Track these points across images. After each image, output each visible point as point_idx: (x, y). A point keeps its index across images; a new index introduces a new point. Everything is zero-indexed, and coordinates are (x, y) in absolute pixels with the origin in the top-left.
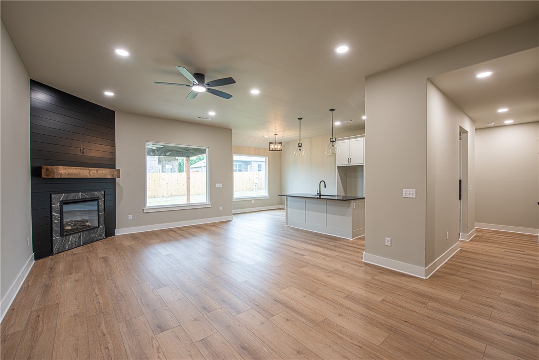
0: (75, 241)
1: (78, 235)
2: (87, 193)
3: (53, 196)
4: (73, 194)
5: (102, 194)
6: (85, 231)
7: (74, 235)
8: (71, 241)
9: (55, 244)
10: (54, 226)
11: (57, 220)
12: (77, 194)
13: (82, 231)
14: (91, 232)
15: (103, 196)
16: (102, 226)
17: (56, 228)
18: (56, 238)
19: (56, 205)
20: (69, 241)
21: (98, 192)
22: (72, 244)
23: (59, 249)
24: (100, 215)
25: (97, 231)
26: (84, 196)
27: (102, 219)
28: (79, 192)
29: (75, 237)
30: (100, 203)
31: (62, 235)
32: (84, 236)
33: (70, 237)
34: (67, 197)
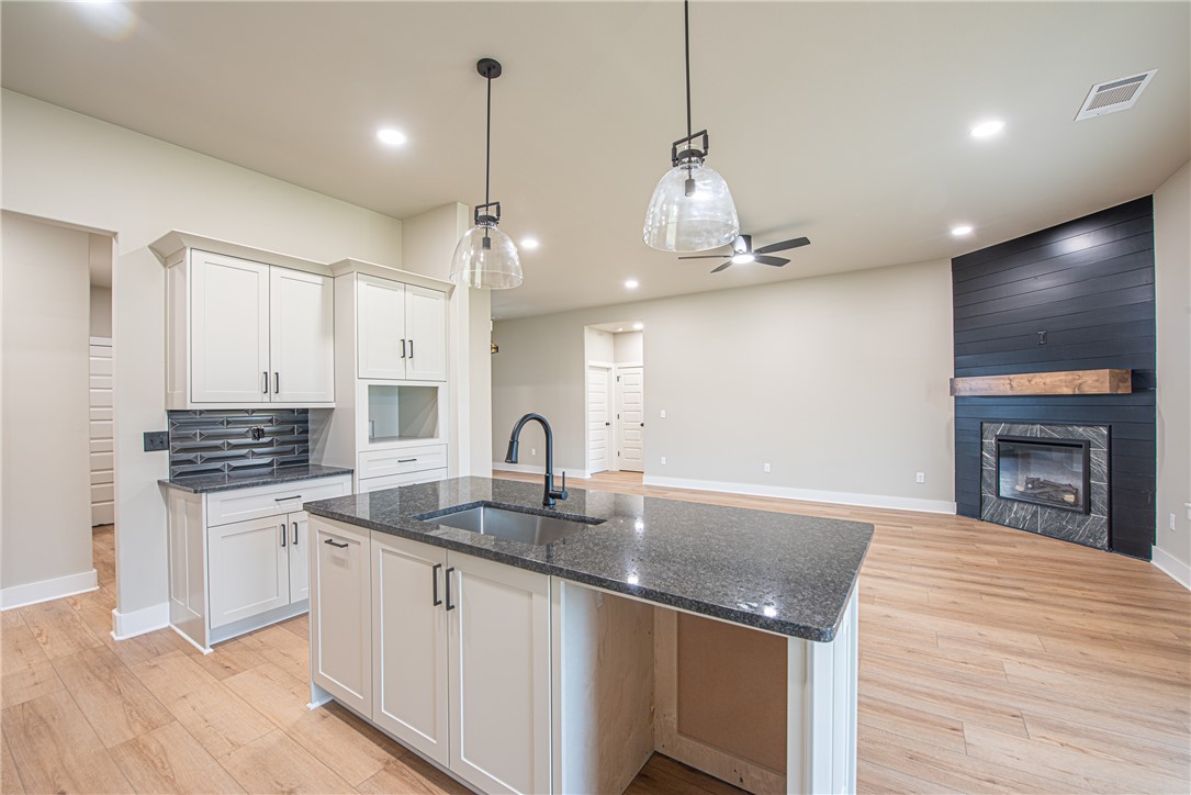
0: (1024, 518)
1: (1032, 508)
2: (1054, 427)
3: (985, 425)
4: (1021, 426)
5: (1100, 435)
6: (1048, 507)
7: (1021, 505)
8: (1016, 513)
9: (987, 505)
10: (985, 474)
11: (991, 465)
12: (1030, 427)
13: (1041, 505)
14: (1064, 515)
15: (1104, 442)
16: (1099, 517)
17: (988, 478)
18: (988, 495)
19: (990, 441)
20: (1010, 510)
21: (1088, 429)
22: (1017, 519)
23: (993, 515)
24: (1092, 487)
25: (1084, 521)
26: (1046, 433)
27: (1100, 499)
28: (1033, 424)
29: (1023, 509)
30: (1092, 456)
31: (998, 494)
32: (1044, 517)
33: (1013, 506)
34: (1009, 430)
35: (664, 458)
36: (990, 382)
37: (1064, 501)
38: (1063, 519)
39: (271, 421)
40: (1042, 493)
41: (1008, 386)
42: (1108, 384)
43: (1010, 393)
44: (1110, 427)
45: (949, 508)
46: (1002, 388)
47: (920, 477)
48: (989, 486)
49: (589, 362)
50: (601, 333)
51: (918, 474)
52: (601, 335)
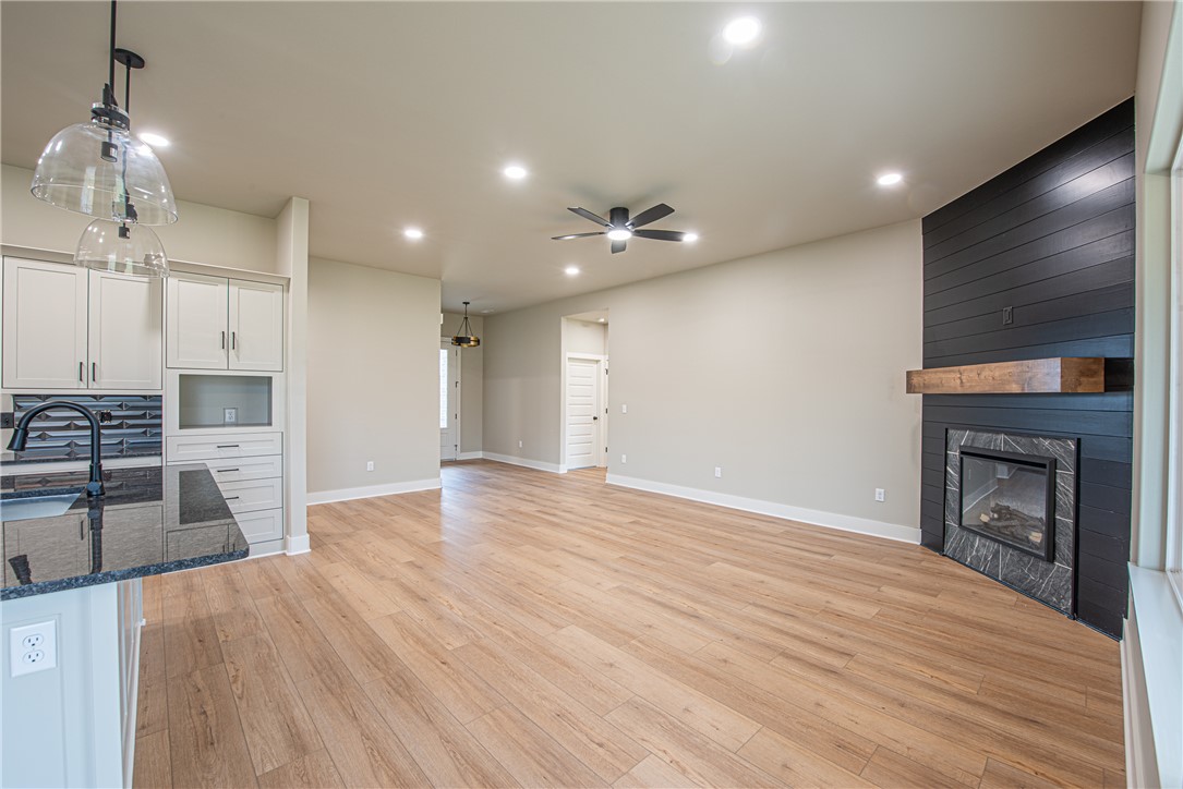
0: (986, 559)
1: (994, 546)
2: (1019, 438)
3: (951, 432)
4: (985, 435)
5: (1067, 451)
6: (1010, 546)
7: (984, 541)
8: (977, 551)
9: (950, 537)
10: (949, 495)
11: (954, 485)
12: (994, 436)
13: (1004, 544)
14: (1026, 559)
15: (1072, 461)
16: (1063, 567)
17: (953, 503)
18: (952, 523)
19: (954, 454)
20: (972, 546)
21: (1055, 442)
22: (978, 557)
23: (955, 550)
24: (1057, 522)
25: (1047, 571)
26: (1010, 445)
27: (1065, 543)
28: (998, 433)
29: (984, 546)
30: (1058, 481)
31: (960, 524)
32: (1007, 557)
33: (975, 540)
34: (973, 440)
35: (624, 456)
36: (943, 376)
37: (1028, 541)
38: (1025, 565)
39: (120, 406)
40: (1006, 527)
41: (958, 381)
42: (1058, 380)
43: (960, 391)
44: (1079, 440)
45: (911, 535)
46: (952, 384)
47: (879, 493)
48: (953, 511)
49: (566, 354)
50: (586, 324)
51: (877, 490)
52: (585, 326)
